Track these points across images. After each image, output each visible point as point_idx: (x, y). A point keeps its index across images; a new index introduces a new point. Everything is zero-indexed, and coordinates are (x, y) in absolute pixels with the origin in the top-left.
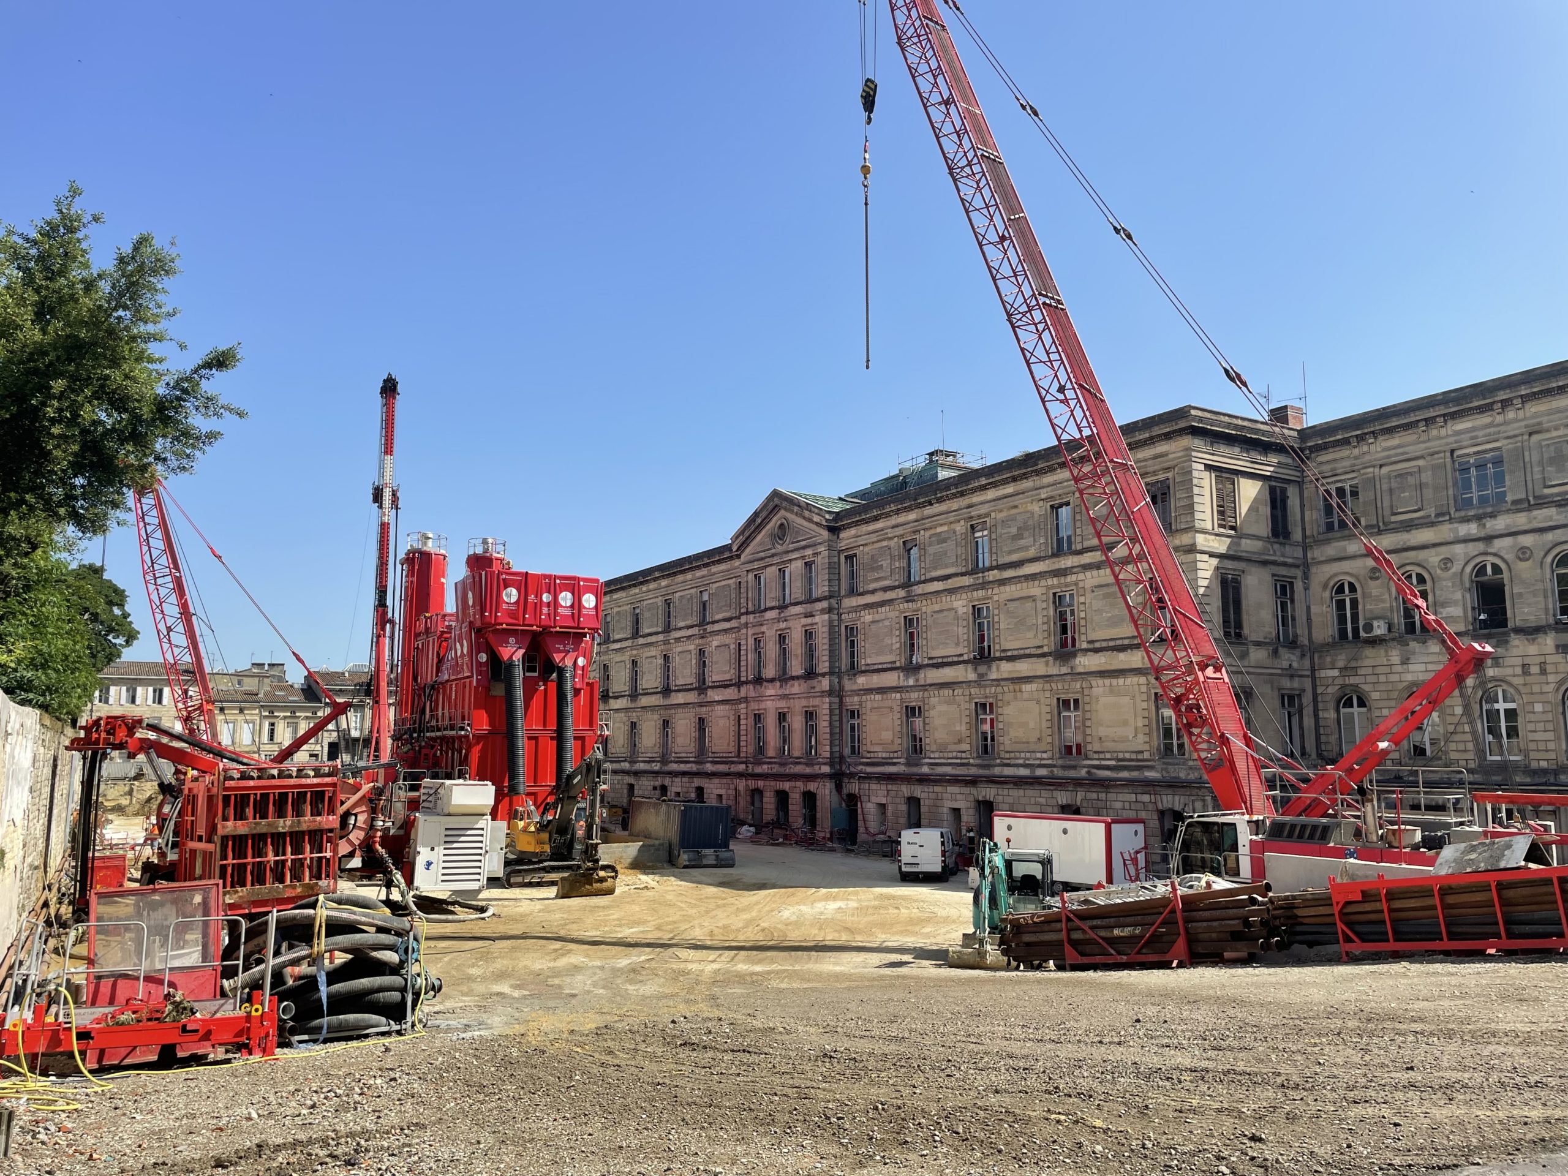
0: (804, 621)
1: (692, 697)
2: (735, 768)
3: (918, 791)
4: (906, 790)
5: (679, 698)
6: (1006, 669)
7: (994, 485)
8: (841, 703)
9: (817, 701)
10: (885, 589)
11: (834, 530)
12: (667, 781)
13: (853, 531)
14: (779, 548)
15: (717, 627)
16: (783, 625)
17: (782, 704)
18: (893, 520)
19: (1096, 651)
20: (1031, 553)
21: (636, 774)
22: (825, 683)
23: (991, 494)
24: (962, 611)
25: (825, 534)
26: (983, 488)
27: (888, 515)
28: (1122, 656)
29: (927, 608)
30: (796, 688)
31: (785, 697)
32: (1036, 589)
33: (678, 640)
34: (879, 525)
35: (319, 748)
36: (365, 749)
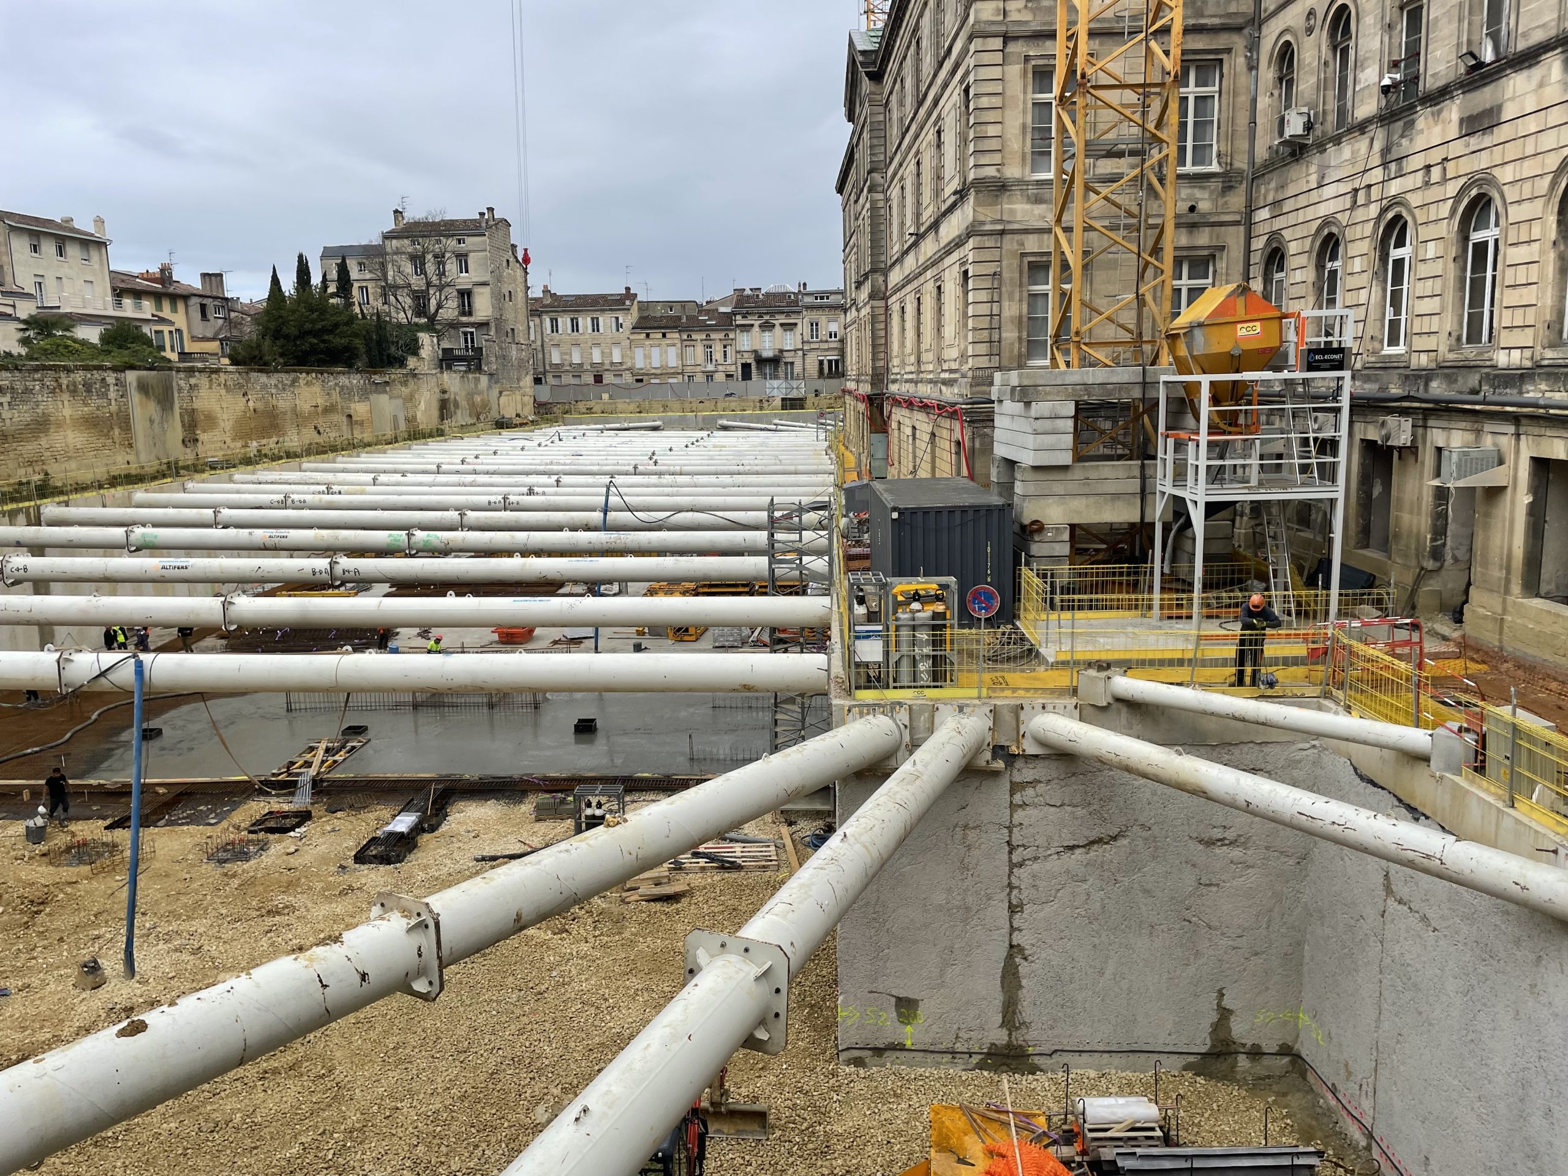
6: (923, 250)
8: (887, 307)
11: (877, 77)
19: (945, 214)
22: (870, 284)
25: (868, 83)
35: (733, 368)
36: (776, 369)
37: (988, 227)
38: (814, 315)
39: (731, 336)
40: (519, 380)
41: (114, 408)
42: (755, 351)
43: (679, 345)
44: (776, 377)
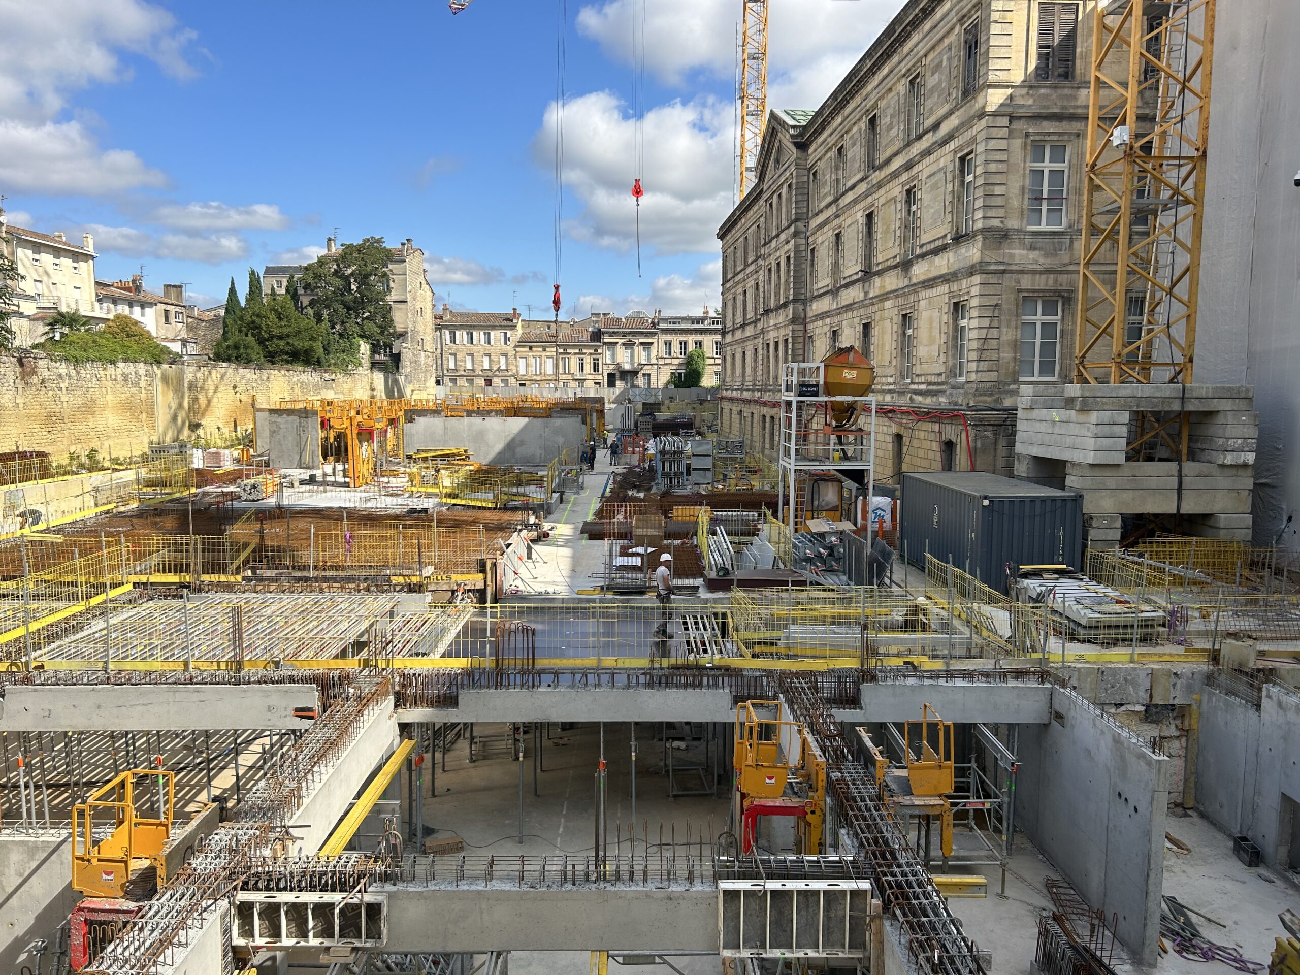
0: (786, 247)
1: (753, 329)
5: (748, 331)
6: (877, 285)
7: (877, 67)
8: (805, 331)
9: (788, 330)
10: (827, 207)
11: (803, 146)
13: (814, 145)
14: (777, 175)
16: (778, 254)
17: (776, 333)
18: (832, 127)
19: (924, 256)
20: (896, 144)
22: (791, 311)
24: (861, 221)
25: (795, 151)
26: (872, 73)
27: (828, 122)
28: (936, 260)
29: (846, 221)
30: (781, 317)
31: (776, 326)
32: (897, 188)
33: (748, 276)
34: (826, 134)
36: (635, 379)
37: (993, 267)
38: (668, 337)
39: (600, 351)
40: (425, 381)
41: (143, 396)
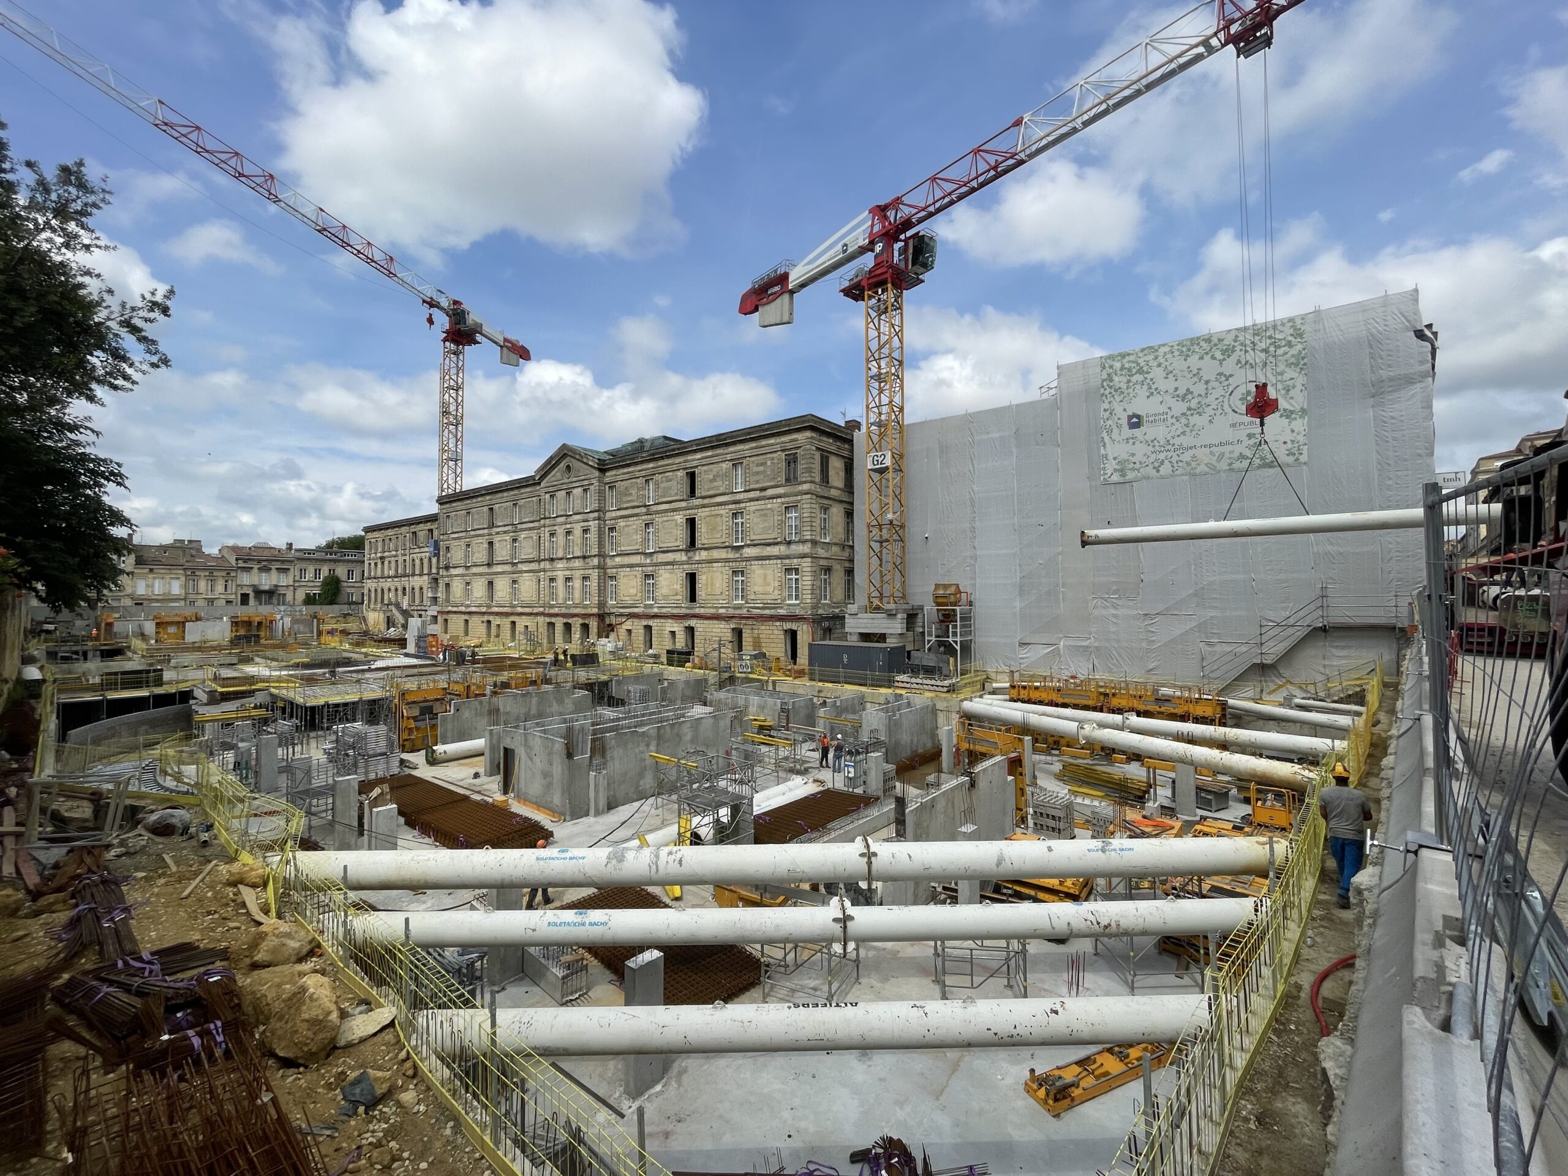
0: (582, 524)
1: (507, 568)
2: (536, 610)
3: (650, 623)
4: (645, 623)
5: (499, 569)
6: (704, 555)
7: (701, 450)
8: (605, 573)
9: (590, 571)
10: (633, 507)
11: (602, 471)
12: (491, 618)
13: (613, 472)
14: (566, 481)
15: (524, 526)
16: (568, 526)
17: (568, 573)
18: (639, 468)
19: (755, 545)
20: (722, 490)
21: (470, 613)
22: (596, 561)
23: (698, 456)
24: (679, 521)
25: (597, 473)
26: (695, 451)
27: (636, 464)
28: (768, 548)
29: (658, 519)
30: (577, 563)
31: (568, 569)
32: (722, 511)
33: (498, 533)
34: (631, 469)
35: (233, 596)
36: (270, 598)
37: (815, 555)
38: (303, 565)
39: (233, 574)
42: (254, 586)
43: (183, 579)
44: (270, 603)
